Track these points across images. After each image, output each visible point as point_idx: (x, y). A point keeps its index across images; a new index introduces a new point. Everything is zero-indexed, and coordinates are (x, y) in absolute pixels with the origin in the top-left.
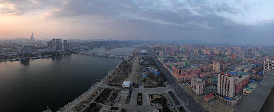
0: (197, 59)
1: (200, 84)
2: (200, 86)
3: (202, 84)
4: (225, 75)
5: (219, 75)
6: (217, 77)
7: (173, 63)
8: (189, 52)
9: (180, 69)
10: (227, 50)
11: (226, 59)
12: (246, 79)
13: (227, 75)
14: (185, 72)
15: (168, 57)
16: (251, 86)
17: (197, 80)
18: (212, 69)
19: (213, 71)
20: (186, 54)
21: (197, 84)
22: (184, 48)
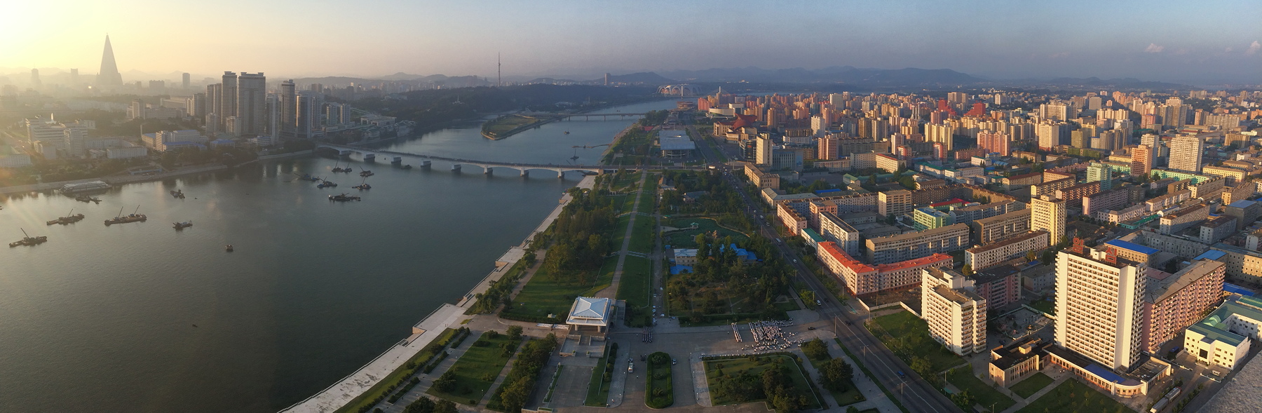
1: (966, 305)
2: (967, 310)
3: (975, 303)
4: (1091, 258)
5: (1063, 259)
7: (828, 199)
8: (905, 137)
9: (861, 233)
10: (1109, 124)
11: (1099, 170)
12: (1206, 278)
13: (1104, 255)
14: (889, 245)
15: (801, 167)
16: (1229, 318)
17: (950, 285)
18: (1026, 228)
19: (1030, 236)
20: (894, 152)
21: (951, 303)
22: (879, 119)
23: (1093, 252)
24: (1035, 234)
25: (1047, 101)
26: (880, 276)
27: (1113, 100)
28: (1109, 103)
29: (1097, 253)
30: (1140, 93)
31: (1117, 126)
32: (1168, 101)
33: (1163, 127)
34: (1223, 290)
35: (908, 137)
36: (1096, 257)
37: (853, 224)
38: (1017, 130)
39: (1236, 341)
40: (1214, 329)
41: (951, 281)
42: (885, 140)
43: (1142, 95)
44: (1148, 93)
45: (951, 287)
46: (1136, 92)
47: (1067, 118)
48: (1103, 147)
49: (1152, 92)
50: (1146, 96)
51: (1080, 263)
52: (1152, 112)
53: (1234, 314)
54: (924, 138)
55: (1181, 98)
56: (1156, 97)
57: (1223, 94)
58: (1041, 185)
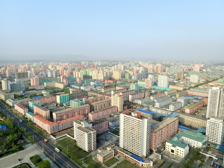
0: (82, 88)
1: (89, 133)
2: (89, 136)
3: (92, 132)
4: (132, 116)
5: (122, 116)
6: (118, 119)
7: (36, 100)
8: (66, 76)
9: (50, 111)
10: (137, 72)
11: (134, 86)
12: (172, 124)
13: (136, 115)
14: (61, 114)
15: (24, 89)
16: (181, 138)
17: (84, 126)
18: (109, 105)
19: (111, 108)
20: (62, 81)
21: (84, 133)
22: (56, 71)
23: (132, 114)
24: (113, 107)
25: (117, 64)
26: (58, 126)
27: (139, 64)
28: (138, 65)
29: (134, 114)
30: (147, 62)
31: (140, 72)
32: (157, 64)
33: (155, 73)
34: (178, 128)
35: (67, 76)
36: (134, 115)
37: (47, 108)
38: (107, 73)
39: (184, 147)
40: (176, 142)
41: (84, 125)
42: (58, 77)
43: (148, 62)
44: (150, 62)
45: (84, 127)
46: (146, 62)
47: (124, 70)
48: (136, 79)
49: (151, 62)
50: (149, 63)
51: (128, 117)
52: (152, 68)
53: (183, 137)
54: (73, 76)
55: (161, 64)
56: (153, 63)
57: (174, 62)
58: (115, 91)
